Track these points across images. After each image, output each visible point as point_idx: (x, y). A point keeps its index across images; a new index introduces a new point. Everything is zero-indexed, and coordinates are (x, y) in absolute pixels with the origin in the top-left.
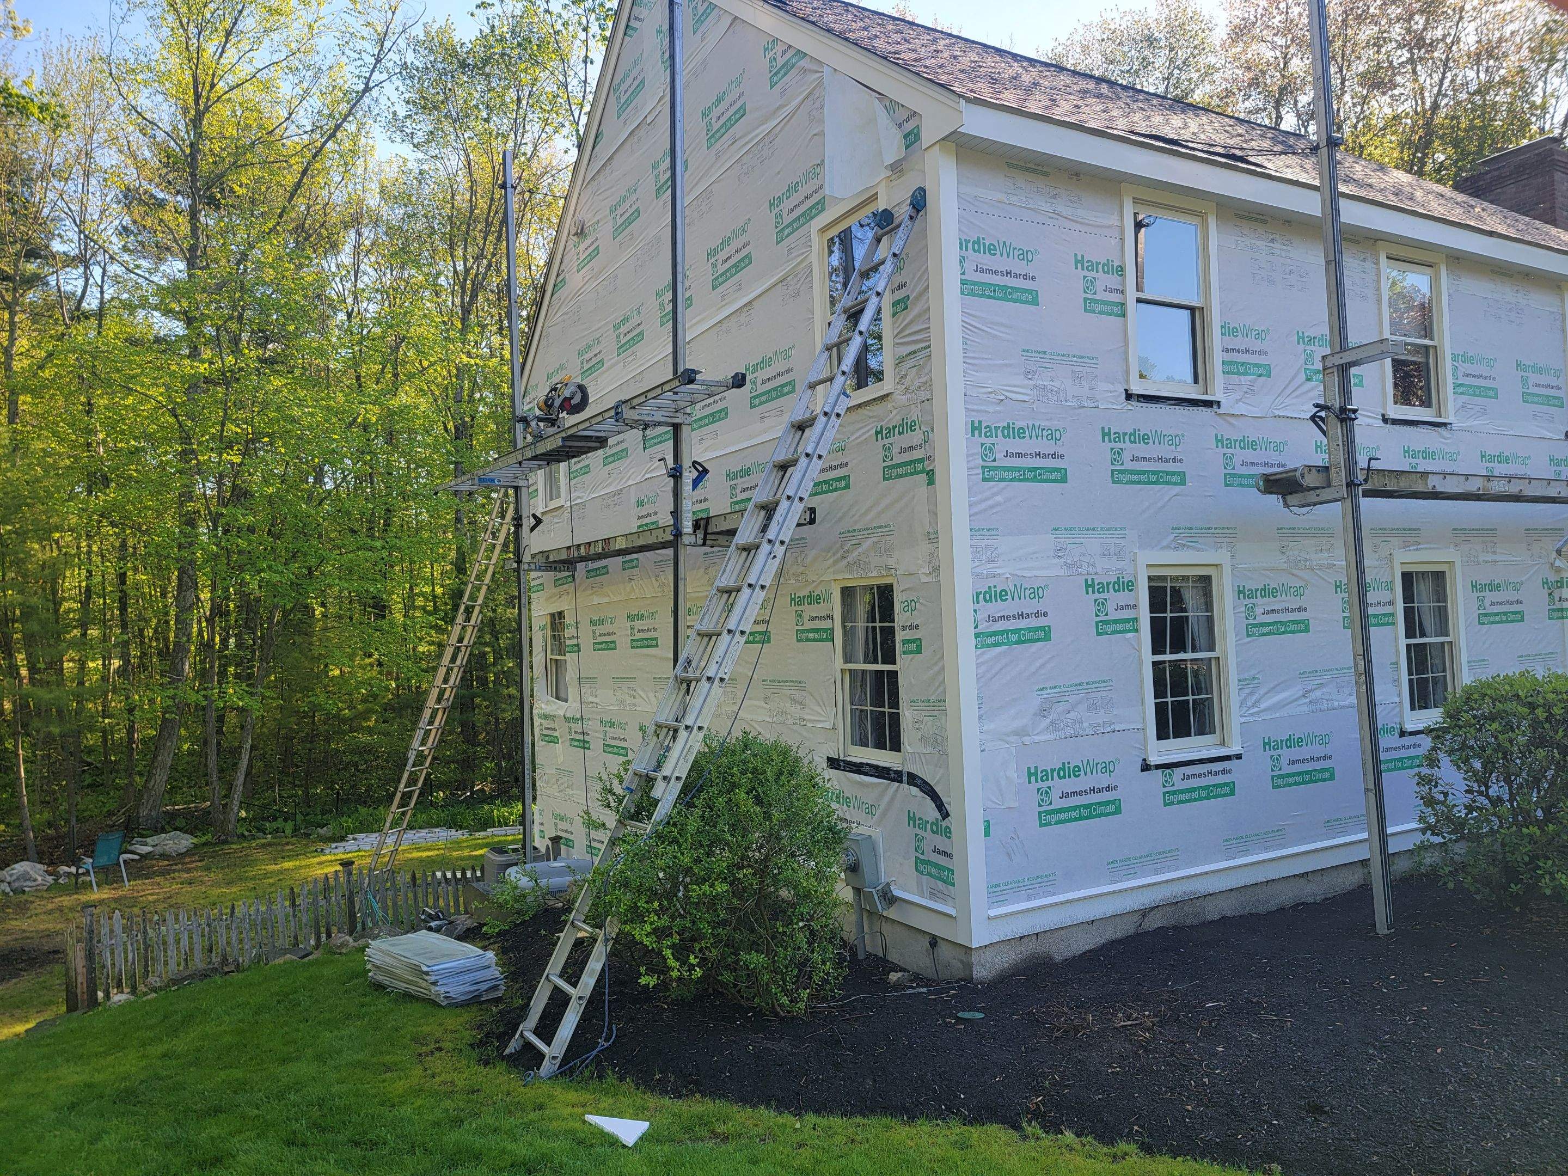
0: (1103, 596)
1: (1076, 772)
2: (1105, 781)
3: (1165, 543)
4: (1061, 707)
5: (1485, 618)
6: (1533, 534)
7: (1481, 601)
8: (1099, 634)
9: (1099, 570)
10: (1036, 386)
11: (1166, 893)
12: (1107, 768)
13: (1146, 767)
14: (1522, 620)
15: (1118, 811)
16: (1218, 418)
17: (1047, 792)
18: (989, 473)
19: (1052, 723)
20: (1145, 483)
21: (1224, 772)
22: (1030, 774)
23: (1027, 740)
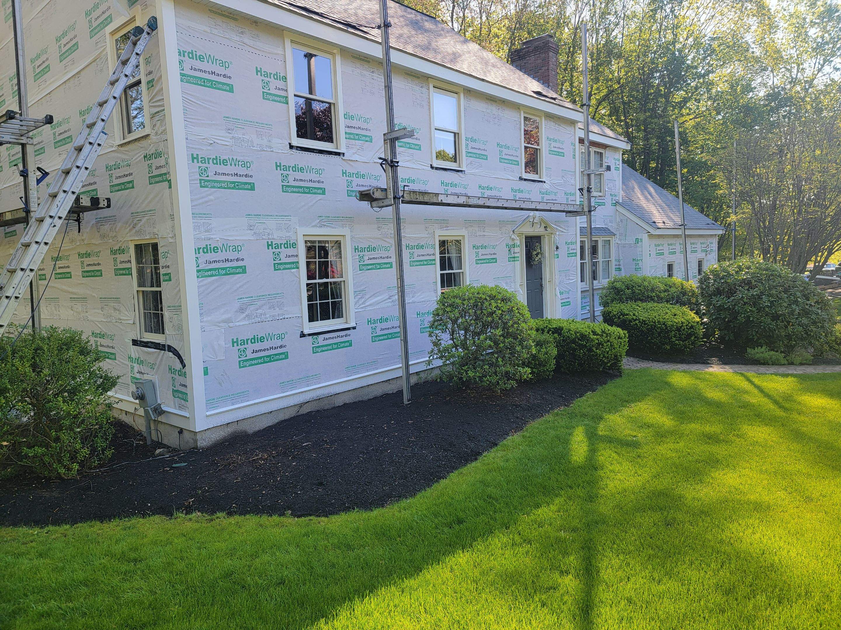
0: (277, 250)
1: (262, 339)
2: (279, 343)
3: (313, 224)
4: (252, 308)
5: (478, 261)
6: (502, 223)
7: (477, 253)
8: (275, 270)
9: (275, 237)
10: (233, 138)
11: (313, 395)
12: (280, 337)
13: (303, 335)
14: (496, 262)
15: (287, 357)
16: (343, 161)
17: (244, 351)
18: (204, 183)
19: (247, 316)
20: (302, 193)
21: (346, 336)
22: (233, 342)
23: (231, 325)
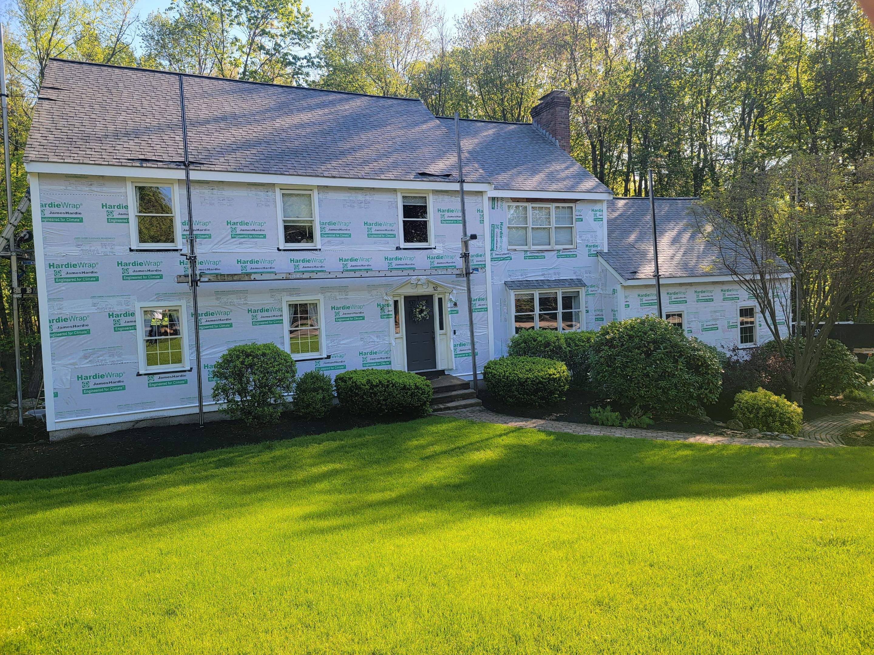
0: (118, 318)
1: (102, 376)
2: (117, 379)
4: (94, 356)
5: (339, 319)
6: (372, 287)
7: (337, 313)
8: (115, 331)
9: (116, 310)
10: (82, 250)
11: (148, 416)
12: (118, 376)
13: (139, 375)
14: (363, 319)
15: (124, 389)
17: (87, 383)
18: (58, 280)
19: (90, 361)
20: (141, 279)
21: (182, 376)
22: (78, 377)
23: (77, 366)
